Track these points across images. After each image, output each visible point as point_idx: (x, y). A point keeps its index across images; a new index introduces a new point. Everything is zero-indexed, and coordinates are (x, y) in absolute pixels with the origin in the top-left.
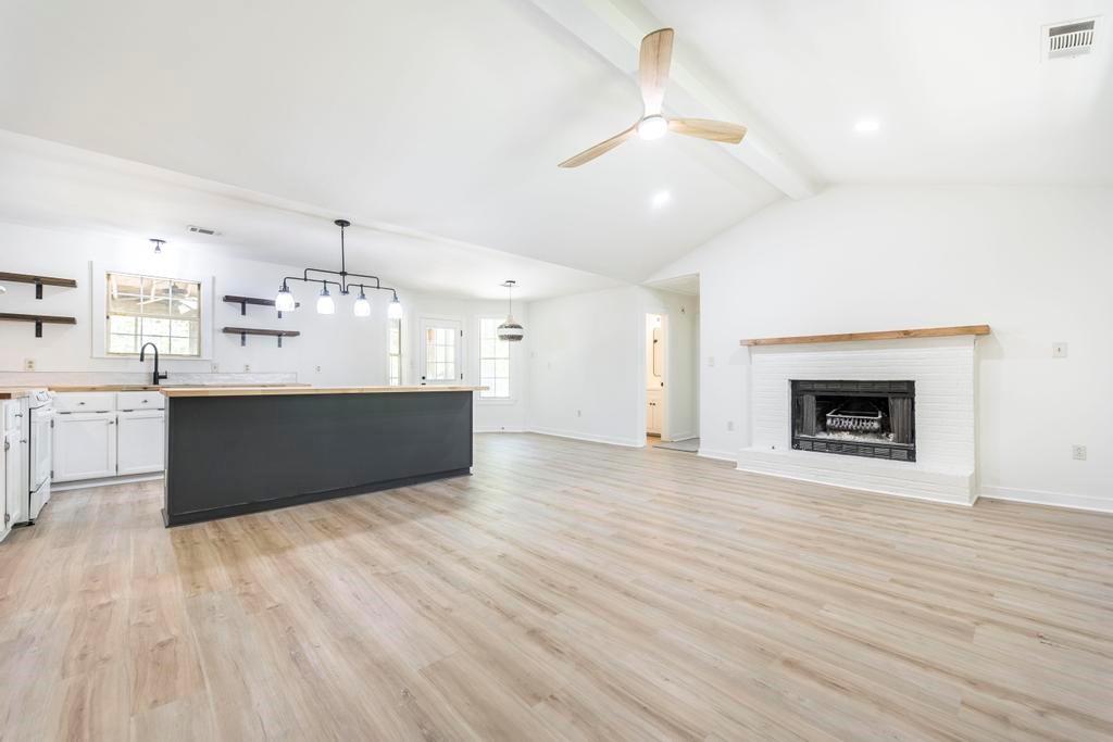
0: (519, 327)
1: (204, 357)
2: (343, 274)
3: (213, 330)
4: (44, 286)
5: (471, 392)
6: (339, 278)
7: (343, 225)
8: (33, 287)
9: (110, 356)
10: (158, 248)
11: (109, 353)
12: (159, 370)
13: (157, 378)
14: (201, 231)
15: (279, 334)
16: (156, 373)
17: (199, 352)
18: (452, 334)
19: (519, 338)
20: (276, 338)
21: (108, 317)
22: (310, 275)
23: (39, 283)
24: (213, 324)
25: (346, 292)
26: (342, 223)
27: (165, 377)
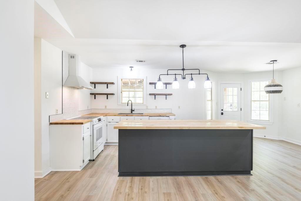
0: (280, 86)
1: (144, 104)
2: (183, 69)
3: (147, 94)
4: (108, 85)
5: (252, 130)
6: (181, 72)
7: (183, 47)
8: (106, 85)
9: (122, 104)
10: (131, 70)
11: (122, 103)
12: (133, 108)
13: (132, 111)
14: (140, 61)
15: (166, 95)
16: (132, 109)
17: (143, 102)
18: (236, 90)
19: (280, 92)
20: (165, 96)
21: (121, 92)
22: (170, 72)
23: (107, 84)
24: (147, 93)
25: (184, 78)
26: (183, 46)
27: (134, 111)
